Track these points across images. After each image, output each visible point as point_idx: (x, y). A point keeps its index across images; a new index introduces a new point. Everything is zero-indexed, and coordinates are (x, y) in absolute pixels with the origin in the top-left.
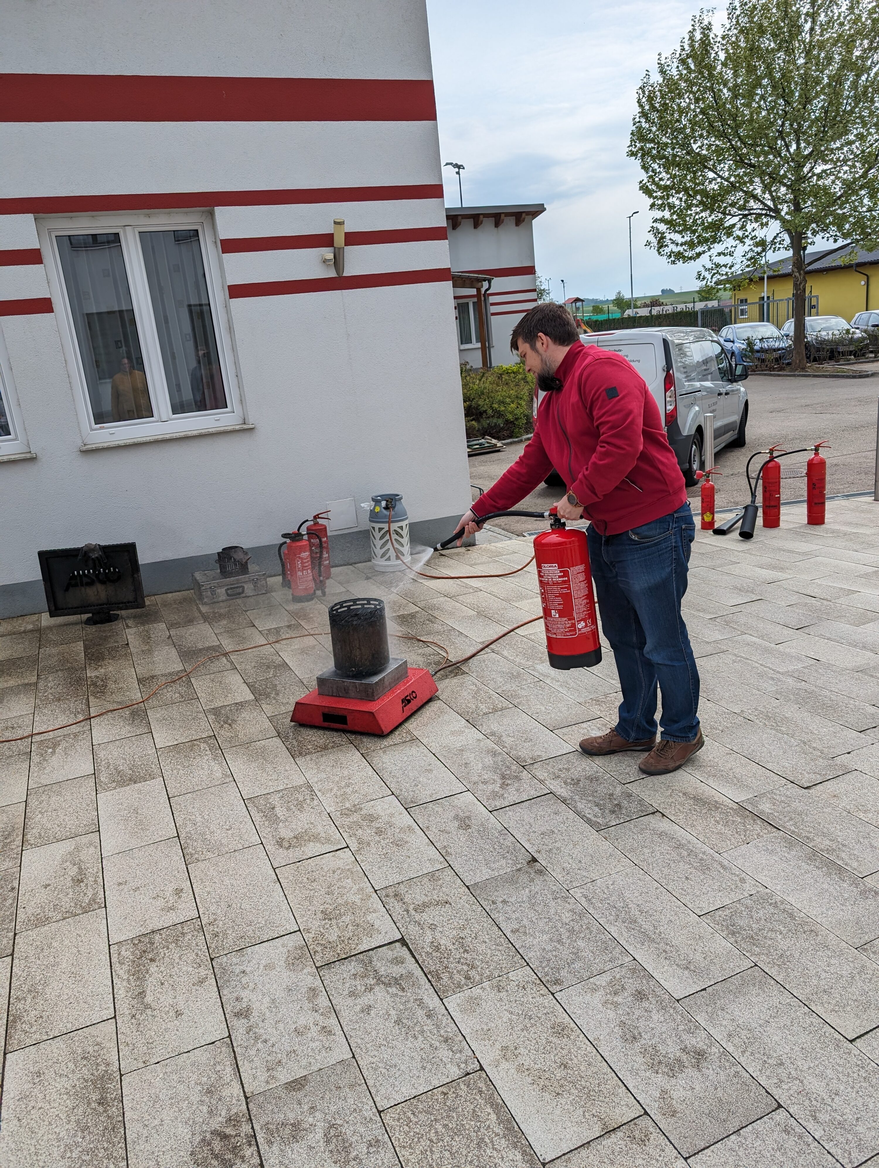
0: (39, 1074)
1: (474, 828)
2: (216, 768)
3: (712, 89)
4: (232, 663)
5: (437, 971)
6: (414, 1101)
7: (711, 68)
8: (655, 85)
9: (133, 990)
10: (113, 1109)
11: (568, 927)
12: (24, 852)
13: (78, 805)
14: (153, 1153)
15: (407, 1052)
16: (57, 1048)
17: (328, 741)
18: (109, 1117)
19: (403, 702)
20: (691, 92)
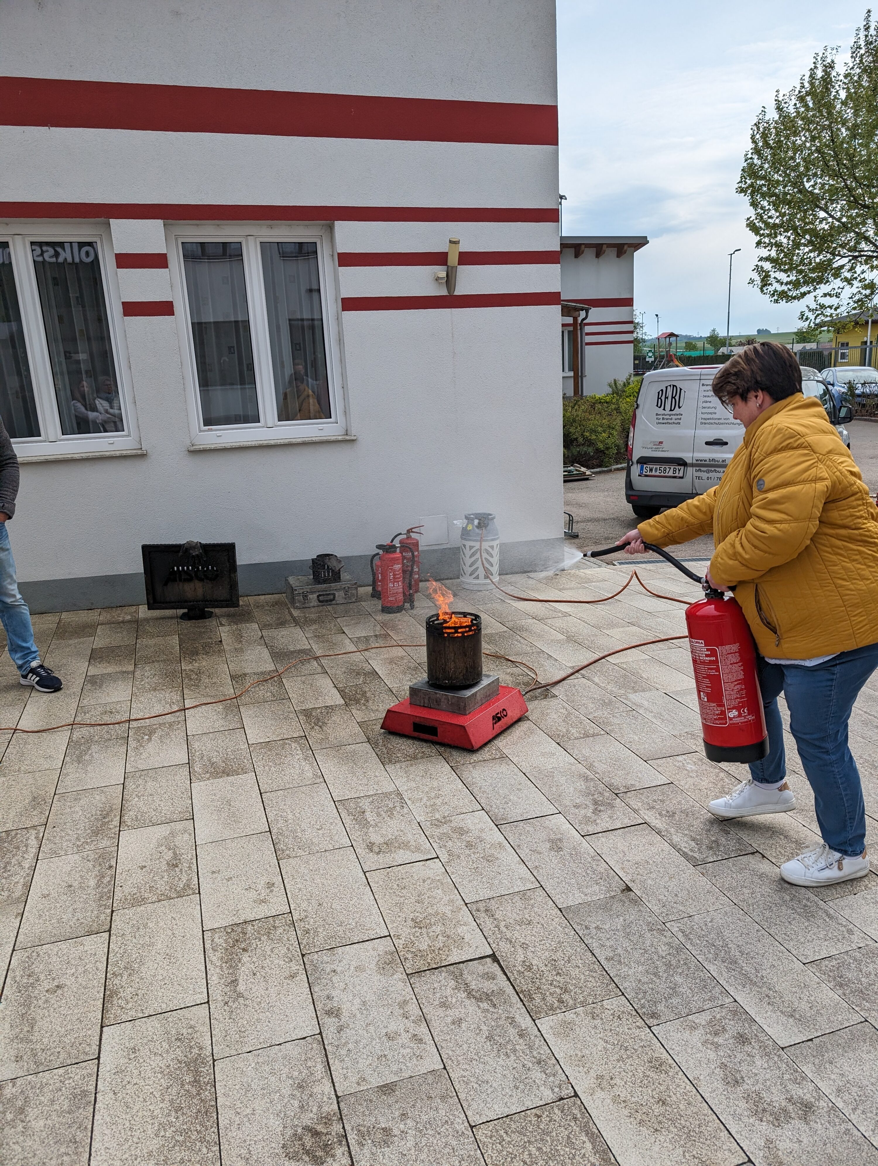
0: (134, 1050)
1: (566, 851)
2: (307, 768)
3: (830, 127)
4: (323, 667)
5: (529, 991)
6: (507, 1120)
7: (830, 106)
8: (771, 122)
9: (226, 977)
10: (206, 1093)
11: (664, 960)
12: (121, 832)
13: (173, 792)
14: (245, 1141)
15: (499, 1069)
16: (152, 1027)
17: (417, 751)
18: (202, 1101)
19: (493, 719)
20: (809, 130)
